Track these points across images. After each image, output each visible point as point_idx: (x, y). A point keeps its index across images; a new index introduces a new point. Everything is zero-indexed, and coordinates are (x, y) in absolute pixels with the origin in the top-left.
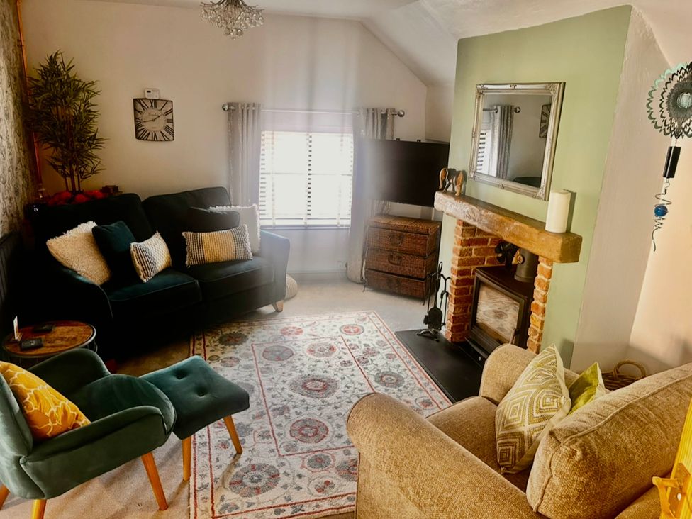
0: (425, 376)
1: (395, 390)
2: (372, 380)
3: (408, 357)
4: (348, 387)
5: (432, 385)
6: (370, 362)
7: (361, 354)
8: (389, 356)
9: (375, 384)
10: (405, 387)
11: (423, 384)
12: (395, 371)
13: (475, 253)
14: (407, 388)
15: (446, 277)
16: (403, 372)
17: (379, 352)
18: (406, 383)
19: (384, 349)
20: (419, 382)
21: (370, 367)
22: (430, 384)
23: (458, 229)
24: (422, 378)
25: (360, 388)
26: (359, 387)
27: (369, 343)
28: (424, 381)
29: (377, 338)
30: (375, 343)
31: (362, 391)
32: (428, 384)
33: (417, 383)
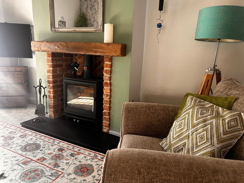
0: (50, 138)
1: (39, 151)
2: (20, 152)
3: (34, 133)
4: (6, 162)
5: (57, 141)
6: (12, 144)
7: (3, 142)
8: (22, 136)
9: (24, 153)
10: (43, 147)
11: (52, 142)
12: (31, 142)
13: (59, 72)
14: (45, 147)
15: (44, 87)
16: (36, 141)
17: (14, 137)
18: (42, 145)
19: (16, 134)
20: (49, 142)
21: (14, 146)
22: (56, 141)
23: (49, 59)
24: (49, 140)
25: (16, 159)
26: (14, 159)
27: (4, 134)
28: (51, 141)
29: (7, 131)
30: (8, 134)
31: (17, 160)
32: (55, 142)
33: (48, 143)
